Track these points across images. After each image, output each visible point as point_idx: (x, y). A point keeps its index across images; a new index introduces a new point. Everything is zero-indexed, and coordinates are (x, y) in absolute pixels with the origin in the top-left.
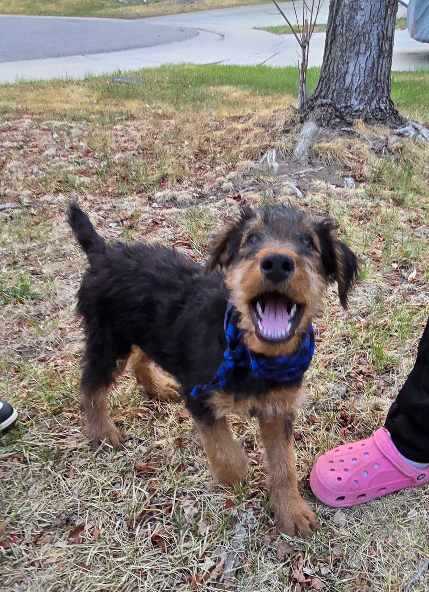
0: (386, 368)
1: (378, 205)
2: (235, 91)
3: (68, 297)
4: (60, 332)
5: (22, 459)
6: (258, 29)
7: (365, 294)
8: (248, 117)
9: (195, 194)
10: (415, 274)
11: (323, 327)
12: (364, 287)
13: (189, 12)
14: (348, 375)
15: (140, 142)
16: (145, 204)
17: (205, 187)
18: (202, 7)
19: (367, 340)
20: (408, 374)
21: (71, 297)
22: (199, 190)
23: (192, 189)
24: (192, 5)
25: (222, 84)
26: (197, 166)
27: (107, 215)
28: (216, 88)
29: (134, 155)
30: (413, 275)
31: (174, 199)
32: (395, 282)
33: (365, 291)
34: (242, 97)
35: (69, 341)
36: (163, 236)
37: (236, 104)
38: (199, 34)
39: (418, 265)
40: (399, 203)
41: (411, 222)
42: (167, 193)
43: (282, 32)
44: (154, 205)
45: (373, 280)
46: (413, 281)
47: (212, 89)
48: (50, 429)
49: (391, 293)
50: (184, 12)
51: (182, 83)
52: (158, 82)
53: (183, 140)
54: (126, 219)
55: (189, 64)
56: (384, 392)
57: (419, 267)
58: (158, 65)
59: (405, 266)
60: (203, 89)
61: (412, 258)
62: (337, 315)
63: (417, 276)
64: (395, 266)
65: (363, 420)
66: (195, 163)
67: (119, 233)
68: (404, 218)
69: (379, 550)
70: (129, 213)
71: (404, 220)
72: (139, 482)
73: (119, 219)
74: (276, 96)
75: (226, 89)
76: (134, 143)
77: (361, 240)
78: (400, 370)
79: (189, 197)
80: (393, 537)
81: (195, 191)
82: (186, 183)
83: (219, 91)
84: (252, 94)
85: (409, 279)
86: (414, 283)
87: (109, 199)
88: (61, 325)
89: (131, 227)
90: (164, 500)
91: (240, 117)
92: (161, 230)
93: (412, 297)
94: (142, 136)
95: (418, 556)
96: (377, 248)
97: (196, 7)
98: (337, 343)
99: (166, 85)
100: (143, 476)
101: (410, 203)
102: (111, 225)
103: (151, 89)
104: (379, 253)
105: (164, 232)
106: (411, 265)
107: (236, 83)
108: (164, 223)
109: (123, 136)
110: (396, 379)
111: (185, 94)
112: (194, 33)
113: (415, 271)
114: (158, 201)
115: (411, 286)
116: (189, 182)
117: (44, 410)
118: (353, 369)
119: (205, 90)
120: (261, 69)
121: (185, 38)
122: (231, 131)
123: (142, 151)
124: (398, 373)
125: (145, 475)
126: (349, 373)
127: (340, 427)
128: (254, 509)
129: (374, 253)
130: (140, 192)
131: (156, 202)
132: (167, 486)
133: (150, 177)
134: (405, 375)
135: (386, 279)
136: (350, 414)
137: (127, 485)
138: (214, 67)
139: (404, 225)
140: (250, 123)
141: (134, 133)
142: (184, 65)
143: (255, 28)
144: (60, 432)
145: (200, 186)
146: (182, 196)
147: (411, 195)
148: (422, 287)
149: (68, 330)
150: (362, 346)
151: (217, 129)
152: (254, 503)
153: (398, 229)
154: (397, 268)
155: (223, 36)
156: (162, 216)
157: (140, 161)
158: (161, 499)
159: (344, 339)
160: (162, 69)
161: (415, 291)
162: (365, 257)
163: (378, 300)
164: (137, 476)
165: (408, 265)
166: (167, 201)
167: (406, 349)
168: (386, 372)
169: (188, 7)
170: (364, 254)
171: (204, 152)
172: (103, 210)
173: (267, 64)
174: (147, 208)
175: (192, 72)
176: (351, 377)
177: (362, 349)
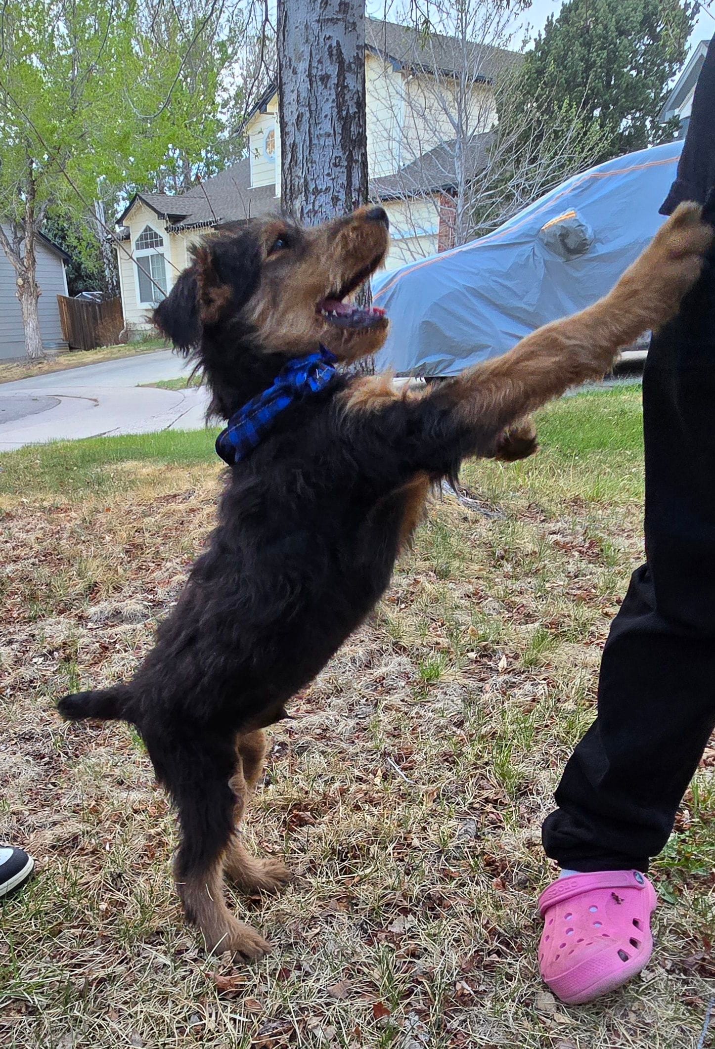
0: (519, 790)
1: (416, 582)
2: (144, 466)
3: (7, 768)
4: (14, 817)
5: (23, 1010)
6: (142, 386)
7: (447, 697)
8: (187, 495)
9: (145, 603)
10: (506, 663)
11: (407, 749)
12: (442, 688)
13: (37, 375)
14: (471, 807)
15: (37, 547)
16: (77, 625)
17: (159, 591)
18: (55, 368)
19: (478, 757)
20: (554, 791)
21: (11, 767)
22: (151, 597)
23: (139, 596)
24: (40, 365)
25: (121, 460)
26: (134, 565)
27: (24, 649)
28: (114, 467)
29: (33, 564)
30: (503, 663)
31: (117, 613)
32: (483, 675)
33: (446, 694)
34: (157, 473)
35: (33, 829)
36: (122, 663)
37: (153, 482)
38: (60, 401)
39: (503, 649)
40: (443, 575)
41: (469, 597)
42: (105, 607)
43: (178, 387)
44: (90, 625)
45: (451, 678)
46: (506, 671)
47: (109, 469)
48: (54, 957)
49: (481, 691)
50: (30, 376)
51: (62, 466)
52: (26, 468)
53: (103, 535)
54: (57, 650)
55: (63, 440)
56: (531, 822)
57: (507, 652)
58: (19, 447)
59: (486, 653)
60: (95, 470)
61: (493, 642)
62: (419, 730)
63: (510, 664)
64: (472, 655)
65: (519, 863)
66: (129, 562)
67: (53, 669)
68: (457, 594)
69: (623, 1034)
70: (58, 641)
71: (460, 596)
72: (226, 1007)
73: (45, 651)
74: (205, 466)
75: (129, 465)
76: (28, 549)
77: (413, 628)
78: (540, 789)
79: (139, 607)
80: (634, 1012)
81: (146, 599)
82: (127, 590)
83: (119, 468)
84: (169, 468)
85: (500, 670)
86: (509, 673)
87: (18, 627)
88: (14, 808)
89: (67, 659)
90: (275, 1025)
91: (175, 496)
92: (116, 656)
93: (516, 690)
94: (38, 539)
95: (682, 1031)
96: (439, 636)
97: (46, 368)
98: (437, 767)
99: (38, 470)
100: (228, 997)
101: (457, 573)
102: (35, 660)
103: (19, 479)
104: (445, 642)
105: (123, 659)
106: (494, 651)
107: (141, 455)
108: (118, 646)
109: (7, 542)
110: (539, 802)
111: (72, 479)
112: (54, 401)
113: (504, 658)
114: (95, 618)
115: (506, 677)
116: (133, 589)
117: (34, 933)
118: (474, 798)
119: (99, 470)
120: (169, 435)
121: (43, 410)
122: (168, 515)
123: (43, 558)
124: (538, 794)
125: (231, 995)
126: (472, 803)
127: (490, 877)
128: (418, 1012)
129: (438, 644)
130: (61, 612)
131: (91, 621)
132: (273, 1004)
133: (70, 590)
134: (550, 794)
135: (468, 674)
136: (498, 858)
137: (211, 1015)
138: (100, 439)
139: (465, 602)
140: (193, 502)
141: (23, 536)
142: (55, 443)
143: (138, 386)
144: (72, 958)
145: (151, 591)
146: (129, 607)
147: (456, 563)
148: (523, 676)
149: (27, 813)
150: (475, 764)
151: (145, 515)
152: (413, 1003)
153: (457, 607)
154: (476, 657)
155: (95, 400)
156: (110, 637)
157: (46, 571)
158: (270, 1024)
159: (446, 760)
160: (26, 451)
161: (514, 683)
162: (425, 650)
163: (469, 702)
164: (220, 999)
165: (489, 652)
166: (107, 618)
167: (537, 759)
168: (522, 795)
169: (35, 369)
170: (424, 646)
171: (139, 547)
172: (16, 642)
173: (177, 427)
174: (82, 631)
175: (72, 450)
176: (475, 809)
177: (476, 768)
